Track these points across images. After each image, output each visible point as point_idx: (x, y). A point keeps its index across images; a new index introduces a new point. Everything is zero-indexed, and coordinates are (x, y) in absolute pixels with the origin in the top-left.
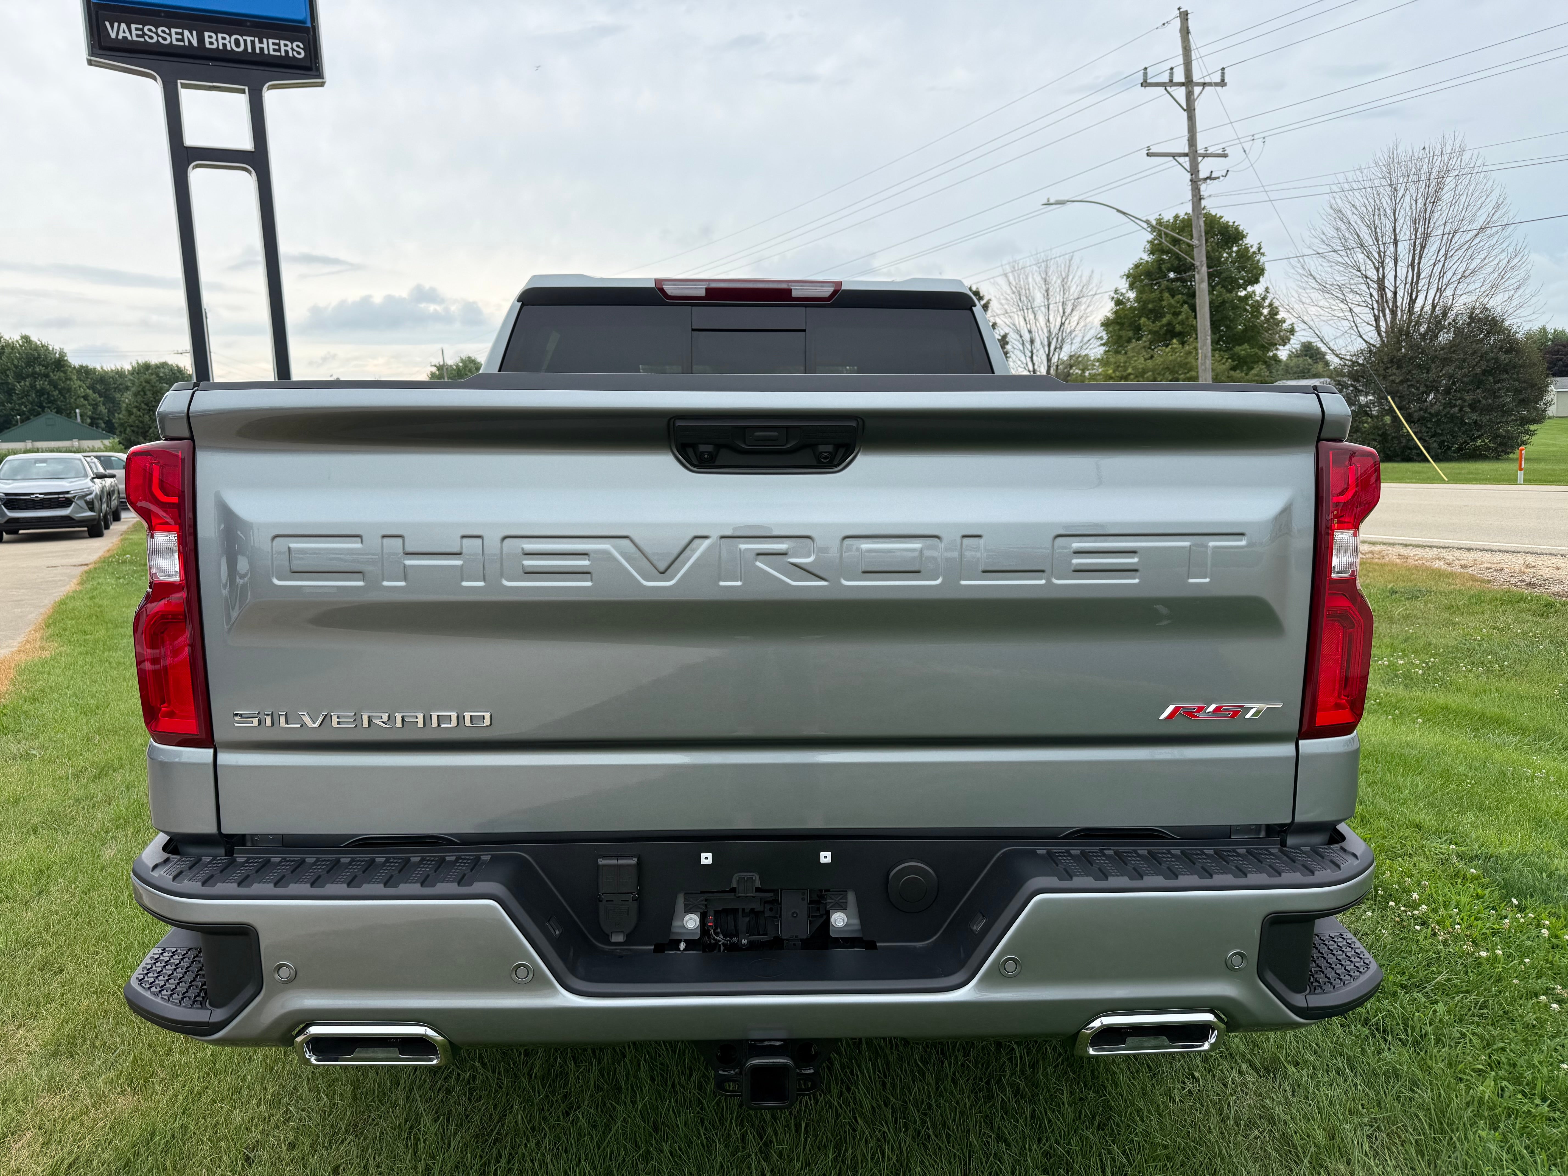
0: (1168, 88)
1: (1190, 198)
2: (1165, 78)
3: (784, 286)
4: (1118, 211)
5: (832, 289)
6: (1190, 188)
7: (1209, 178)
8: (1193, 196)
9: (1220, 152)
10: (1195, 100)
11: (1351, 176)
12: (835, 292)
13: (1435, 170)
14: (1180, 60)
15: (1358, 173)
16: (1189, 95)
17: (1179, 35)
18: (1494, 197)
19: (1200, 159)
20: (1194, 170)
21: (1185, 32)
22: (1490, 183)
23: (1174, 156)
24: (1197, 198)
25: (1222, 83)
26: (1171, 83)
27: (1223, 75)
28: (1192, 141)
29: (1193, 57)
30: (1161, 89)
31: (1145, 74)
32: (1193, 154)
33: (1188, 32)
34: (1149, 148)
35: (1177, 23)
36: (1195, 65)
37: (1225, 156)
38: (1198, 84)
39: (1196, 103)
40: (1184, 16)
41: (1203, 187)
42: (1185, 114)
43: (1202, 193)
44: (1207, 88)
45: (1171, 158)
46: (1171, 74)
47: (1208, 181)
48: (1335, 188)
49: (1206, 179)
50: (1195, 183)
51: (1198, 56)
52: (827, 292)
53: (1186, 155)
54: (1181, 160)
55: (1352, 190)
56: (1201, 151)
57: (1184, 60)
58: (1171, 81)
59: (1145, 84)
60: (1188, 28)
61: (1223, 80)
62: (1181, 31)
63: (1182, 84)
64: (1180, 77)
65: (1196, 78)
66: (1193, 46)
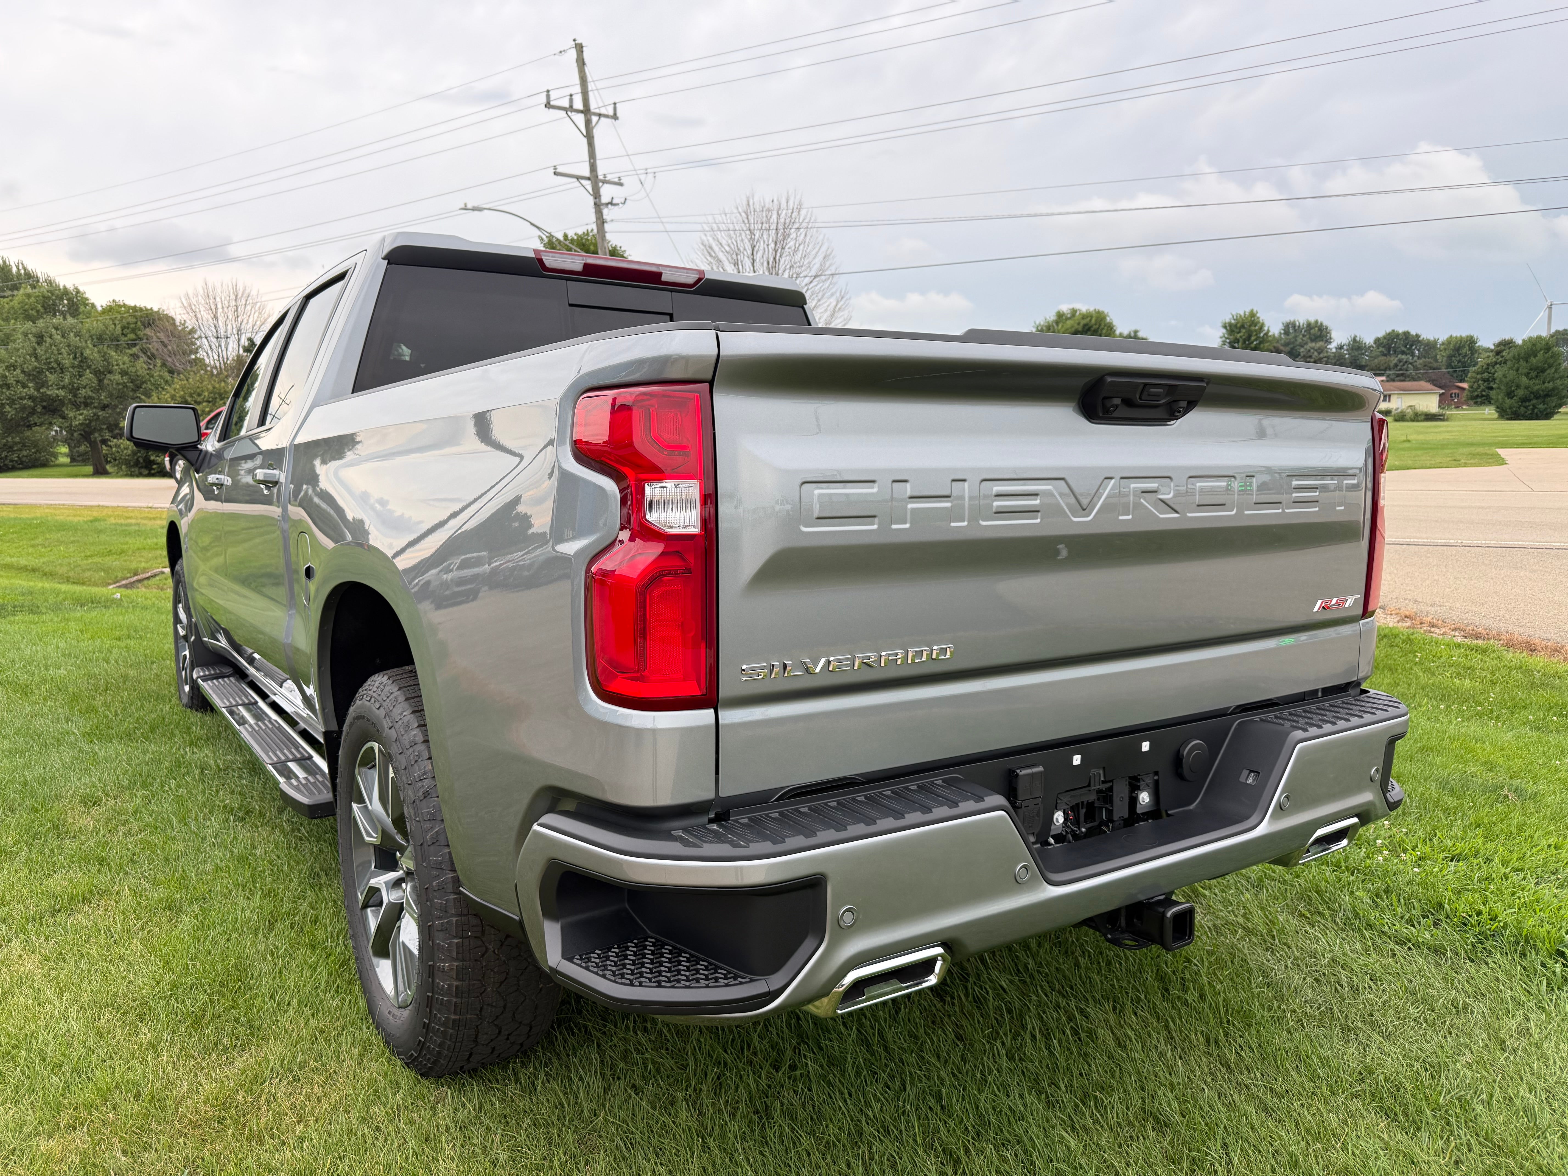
0: (569, 113)
1: (594, 220)
2: (565, 103)
3: (654, 269)
4: (532, 224)
5: (696, 277)
6: (593, 210)
7: (611, 203)
8: (597, 218)
9: (616, 180)
10: (593, 128)
11: (719, 218)
12: (699, 280)
13: (782, 221)
14: (577, 89)
15: (723, 216)
16: (588, 122)
17: (575, 65)
18: (824, 249)
19: (601, 184)
20: (596, 195)
21: (581, 63)
22: (821, 237)
23: (578, 178)
24: (601, 221)
25: (615, 117)
26: (571, 109)
27: (615, 109)
28: (593, 168)
29: (590, 88)
30: (563, 113)
31: (548, 96)
32: (595, 180)
33: (584, 64)
34: (555, 168)
35: (573, 53)
36: (591, 96)
37: (621, 184)
38: (595, 114)
39: (595, 131)
40: (579, 48)
41: (605, 211)
42: (585, 141)
43: (605, 217)
44: (602, 119)
45: (575, 180)
46: (571, 101)
47: (610, 206)
48: (706, 228)
49: (607, 204)
50: (598, 207)
51: (594, 88)
52: (691, 279)
53: (589, 179)
54: (584, 182)
55: (719, 230)
56: (601, 177)
57: (582, 89)
58: (571, 106)
59: (548, 105)
60: (583, 60)
61: (615, 114)
62: (577, 61)
63: (582, 112)
64: (578, 104)
65: (593, 107)
66: (589, 79)
